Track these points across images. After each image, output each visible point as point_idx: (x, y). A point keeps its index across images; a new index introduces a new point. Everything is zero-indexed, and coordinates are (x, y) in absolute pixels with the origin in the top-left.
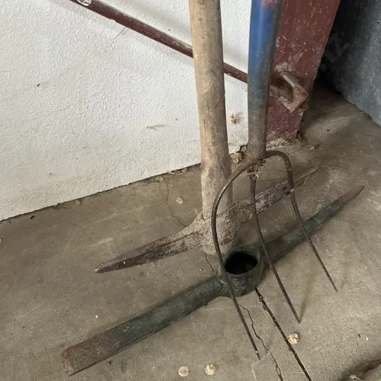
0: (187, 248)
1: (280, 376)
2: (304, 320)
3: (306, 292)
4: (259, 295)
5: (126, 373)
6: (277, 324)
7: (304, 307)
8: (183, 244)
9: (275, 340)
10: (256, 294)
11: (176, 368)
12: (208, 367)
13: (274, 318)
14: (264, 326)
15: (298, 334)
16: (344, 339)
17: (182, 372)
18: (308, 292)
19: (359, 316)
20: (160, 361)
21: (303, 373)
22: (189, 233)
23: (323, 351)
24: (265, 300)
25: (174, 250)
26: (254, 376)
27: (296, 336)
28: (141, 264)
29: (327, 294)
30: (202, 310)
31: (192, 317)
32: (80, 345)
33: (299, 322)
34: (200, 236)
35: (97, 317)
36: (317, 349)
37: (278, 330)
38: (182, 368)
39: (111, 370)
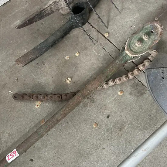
0: (53, 11)
1: (104, 49)
2: (109, 27)
3: (108, 17)
4: (90, 24)
5: (45, 65)
6: (99, 32)
7: (108, 22)
8: (51, 9)
9: (99, 37)
10: (88, 23)
11: (64, 58)
12: (76, 54)
13: (97, 30)
14: (94, 34)
15: (108, 32)
16: (126, 29)
17: (67, 58)
18: (109, 16)
19: (130, 20)
20: (57, 57)
21: (112, 45)
22: (52, 3)
23: (119, 36)
24: (92, 25)
25: (48, 12)
26: (94, 51)
27: (107, 33)
28: (35, 22)
29: (116, 15)
30: (68, 35)
31: (64, 39)
32: (22, 57)
33: (107, 28)
34: (57, 3)
35: (26, 50)
36: (116, 35)
37: (100, 34)
38: (66, 57)
39: (39, 66)
